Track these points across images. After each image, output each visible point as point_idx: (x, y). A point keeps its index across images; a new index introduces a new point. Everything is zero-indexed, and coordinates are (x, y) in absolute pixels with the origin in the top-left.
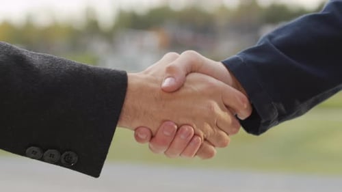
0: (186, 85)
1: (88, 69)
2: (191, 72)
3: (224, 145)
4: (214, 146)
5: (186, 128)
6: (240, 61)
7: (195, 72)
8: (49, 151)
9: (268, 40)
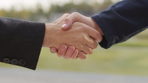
0: (72, 27)
1: (28, 23)
2: (75, 22)
3: (91, 53)
4: (86, 54)
5: (71, 47)
6: (100, 17)
7: (77, 21)
8: (13, 59)
9: (112, 8)
